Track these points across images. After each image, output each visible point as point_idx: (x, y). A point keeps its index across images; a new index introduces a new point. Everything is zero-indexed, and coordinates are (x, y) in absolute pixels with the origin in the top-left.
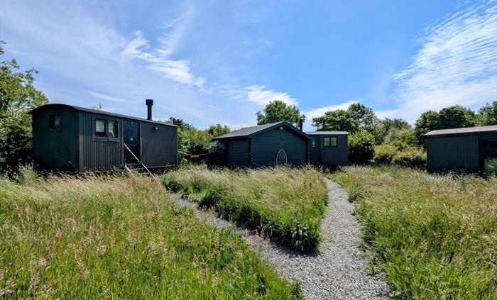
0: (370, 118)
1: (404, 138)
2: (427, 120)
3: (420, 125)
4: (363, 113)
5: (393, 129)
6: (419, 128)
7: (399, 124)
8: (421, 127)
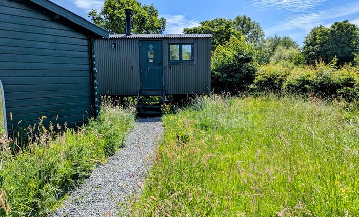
0: (256, 34)
1: (291, 59)
2: (318, 37)
3: (309, 42)
4: (249, 27)
5: (280, 47)
6: (309, 46)
7: (287, 43)
8: (311, 44)
